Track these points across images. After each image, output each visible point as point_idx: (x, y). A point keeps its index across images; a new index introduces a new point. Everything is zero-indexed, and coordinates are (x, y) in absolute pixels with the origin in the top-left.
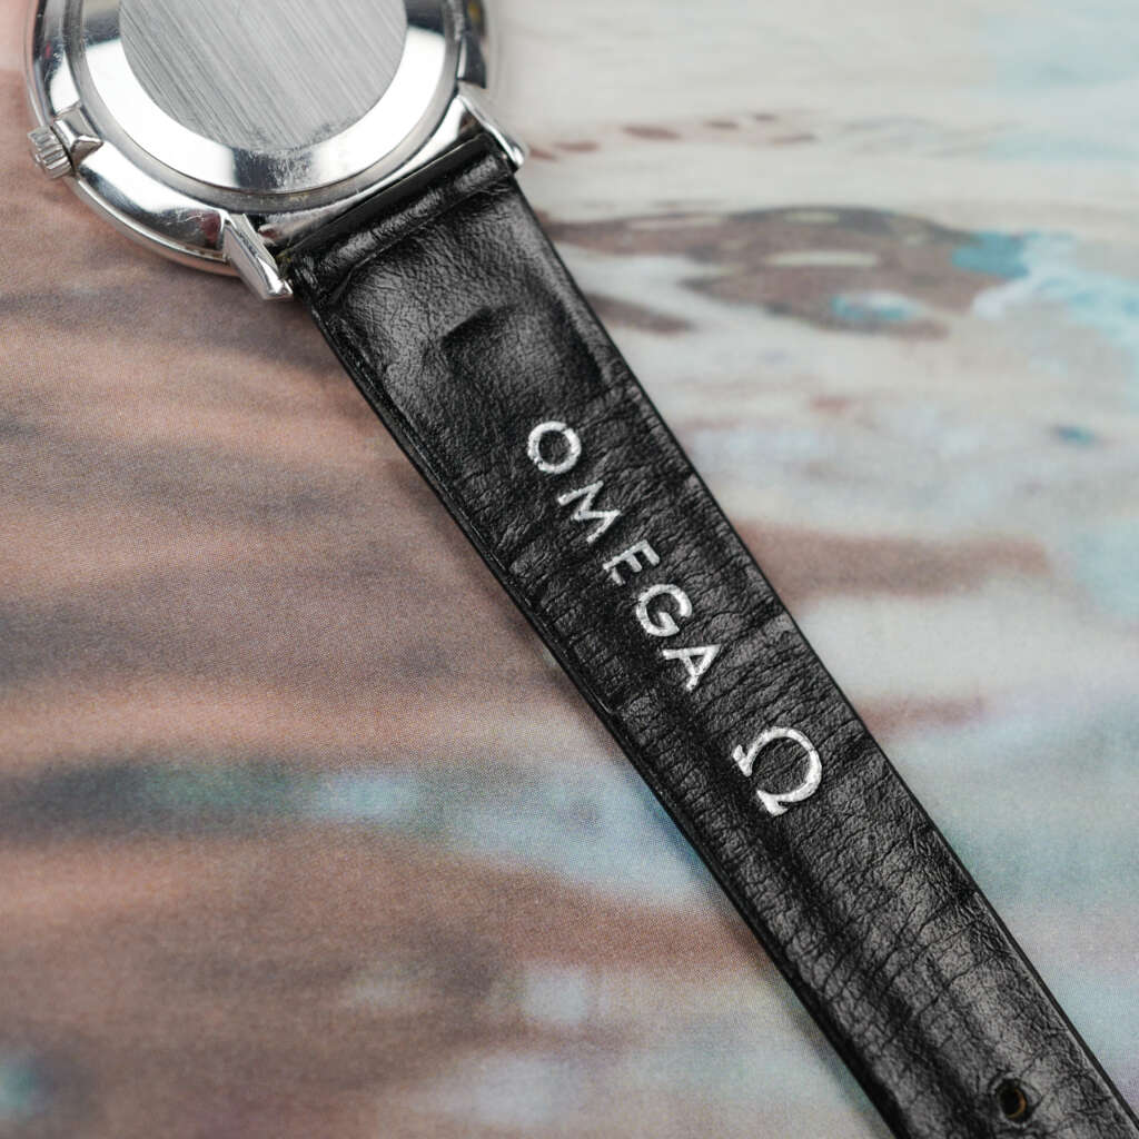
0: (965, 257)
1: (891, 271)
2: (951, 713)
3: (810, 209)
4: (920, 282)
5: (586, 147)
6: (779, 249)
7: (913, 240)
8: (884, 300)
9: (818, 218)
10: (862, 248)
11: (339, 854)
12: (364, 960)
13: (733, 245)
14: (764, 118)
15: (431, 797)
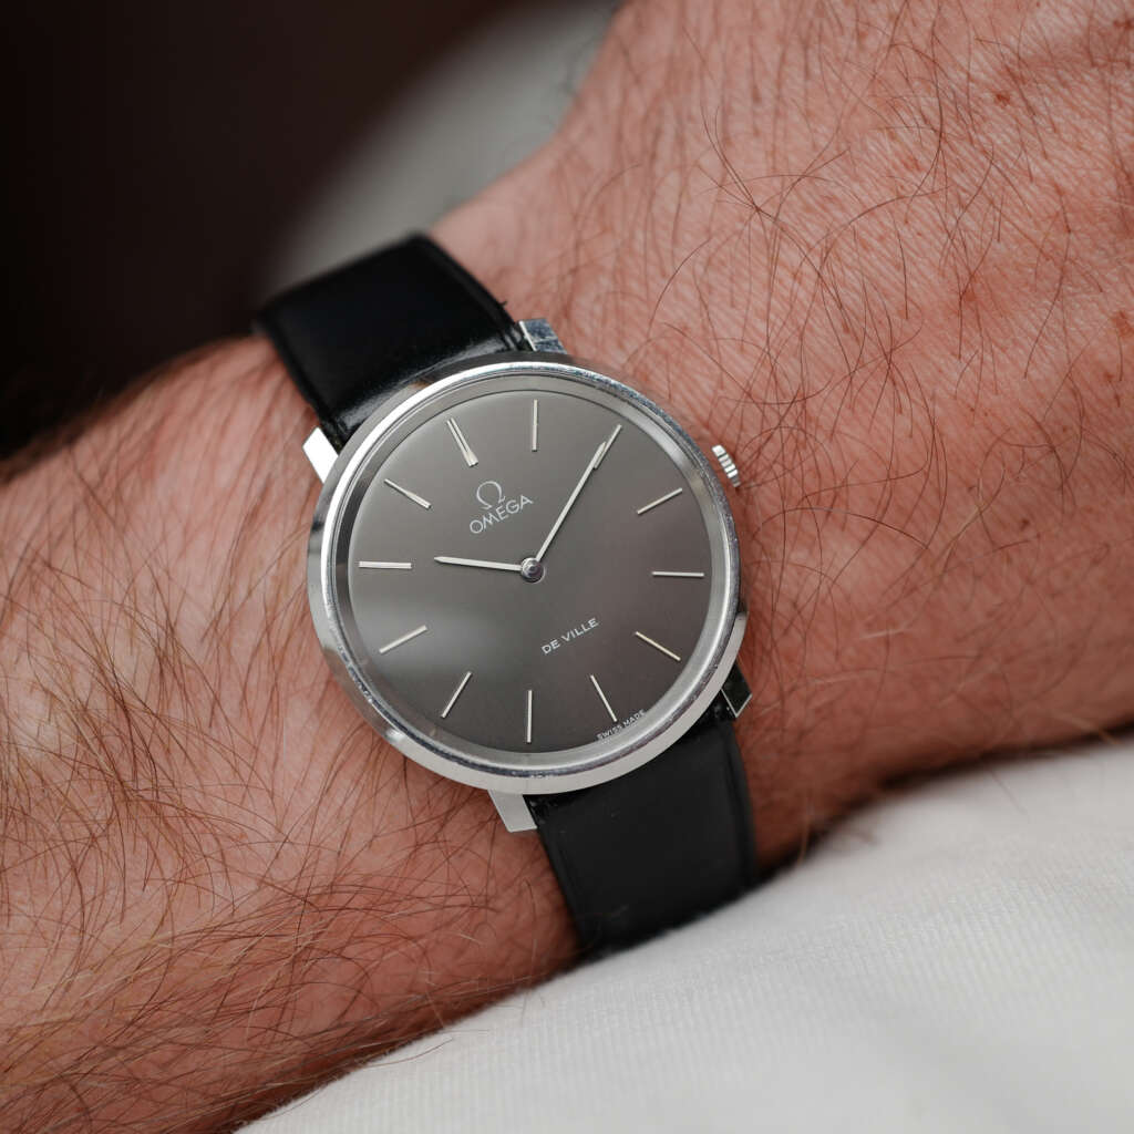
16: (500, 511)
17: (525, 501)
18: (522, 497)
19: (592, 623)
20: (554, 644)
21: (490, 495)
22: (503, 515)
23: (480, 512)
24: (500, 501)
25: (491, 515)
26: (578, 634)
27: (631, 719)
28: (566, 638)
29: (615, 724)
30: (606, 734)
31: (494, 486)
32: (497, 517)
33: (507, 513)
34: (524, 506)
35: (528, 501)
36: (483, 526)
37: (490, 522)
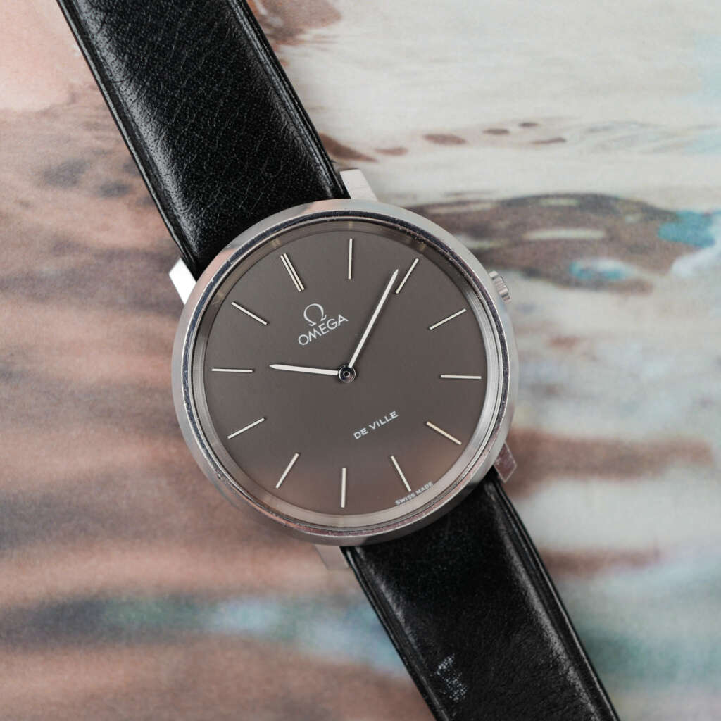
0: (668, 231)
1: (615, 243)
2: (637, 560)
3: (558, 196)
4: (633, 250)
5: (398, 152)
6: (535, 227)
7: (630, 219)
8: (608, 265)
9: (563, 202)
10: (595, 226)
13: (502, 225)
14: (526, 125)
16: (322, 327)
17: (342, 319)
18: (340, 316)
20: (363, 432)
21: (314, 314)
22: (324, 331)
23: (308, 329)
24: (322, 320)
25: (315, 331)
26: (382, 423)
27: (423, 489)
28: (373, 425)
29: (410, 493)
30: (403, 500)
31: (318, 308)
32: (320, 332)
33: (327, 329)
34: (341, 323)
35: (344, 319)
36: (309, 339)
37: (315, 336)
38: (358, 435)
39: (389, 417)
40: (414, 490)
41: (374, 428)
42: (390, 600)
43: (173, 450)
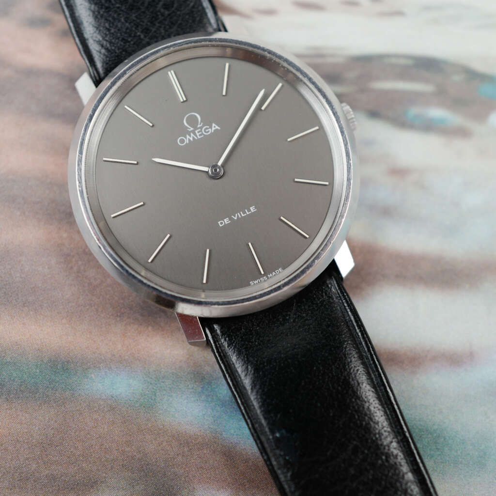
1: (442, 96)
2: (455, 360)
3: (398, 56)
4: (458, 103)
5: (270, 12)
6: (378, 79)
7: (457, 78)
8: (436, 113)
9: (403, 62)
11: (96, 416)
12: (105, 477)
13: (351, 75)
15: (150, 387)
16: (198, 132)
17: (215, 127)
18: (214, 125)
19: (252, 209)
20: (226, 221)
21: (193, 121)
22: (200, 135)
23: (185, 132)
24: (199, 126)
25: (192, 135)
26: (243, 215)
27: (274, 273)
28: (235, 217)
29: (262, 276)
30: (256, 282)
31: (195, 116)
32: (196, 136)
33: (202, 134)
34: (215, 130)
35: (217, 127)
36: (187, 141)
37: (191, 139)
38: (221, 223)
39: (249, 210)
40: (266, 274)
41: (236, 218)
42: (239, 370)
43: (65, 235)
